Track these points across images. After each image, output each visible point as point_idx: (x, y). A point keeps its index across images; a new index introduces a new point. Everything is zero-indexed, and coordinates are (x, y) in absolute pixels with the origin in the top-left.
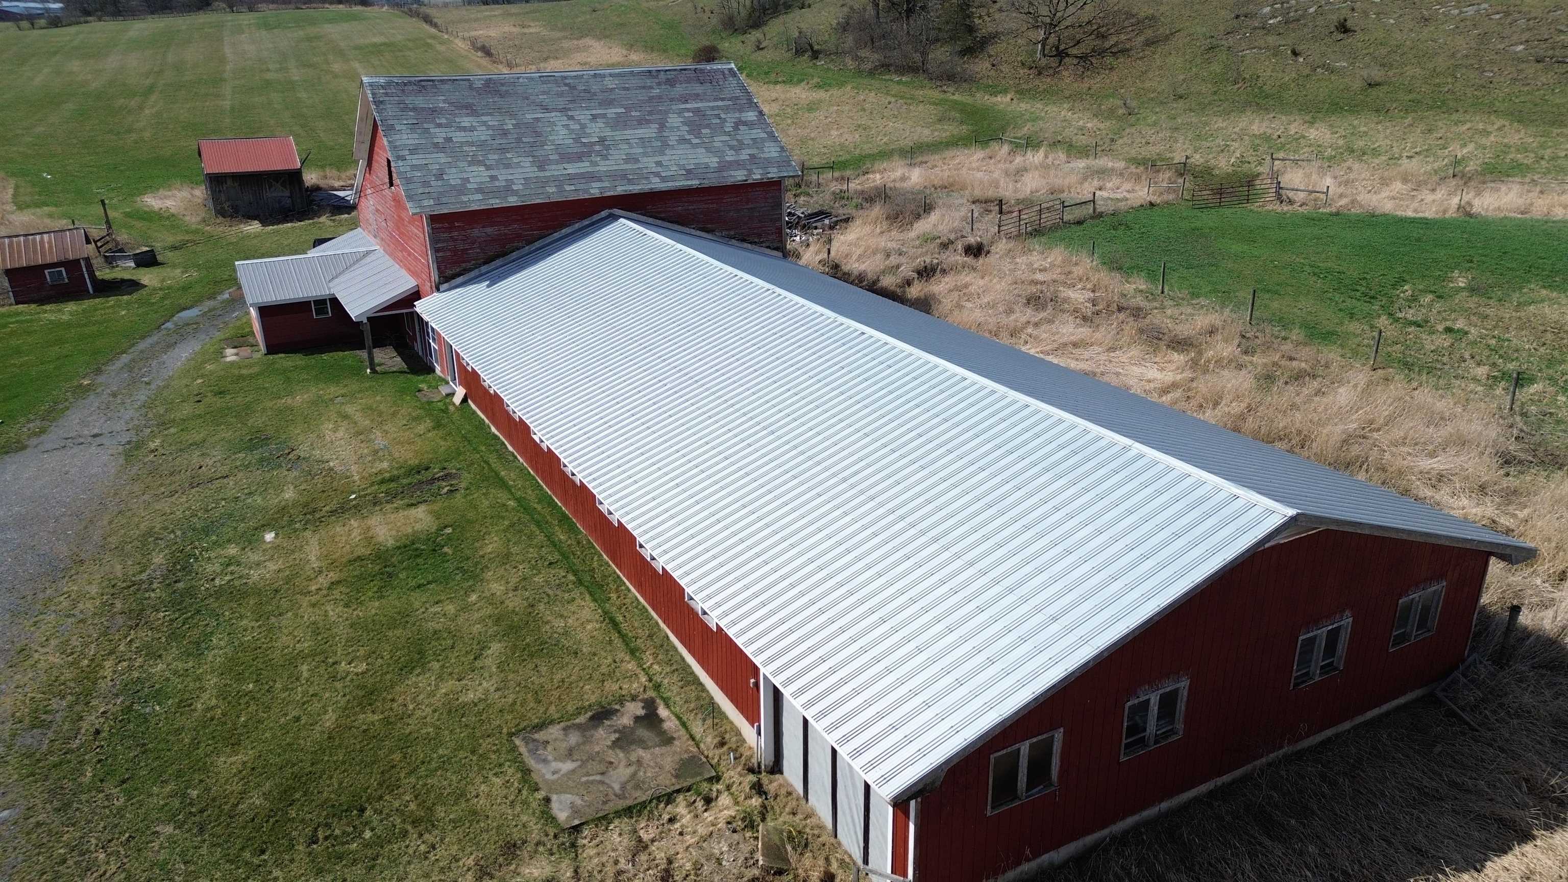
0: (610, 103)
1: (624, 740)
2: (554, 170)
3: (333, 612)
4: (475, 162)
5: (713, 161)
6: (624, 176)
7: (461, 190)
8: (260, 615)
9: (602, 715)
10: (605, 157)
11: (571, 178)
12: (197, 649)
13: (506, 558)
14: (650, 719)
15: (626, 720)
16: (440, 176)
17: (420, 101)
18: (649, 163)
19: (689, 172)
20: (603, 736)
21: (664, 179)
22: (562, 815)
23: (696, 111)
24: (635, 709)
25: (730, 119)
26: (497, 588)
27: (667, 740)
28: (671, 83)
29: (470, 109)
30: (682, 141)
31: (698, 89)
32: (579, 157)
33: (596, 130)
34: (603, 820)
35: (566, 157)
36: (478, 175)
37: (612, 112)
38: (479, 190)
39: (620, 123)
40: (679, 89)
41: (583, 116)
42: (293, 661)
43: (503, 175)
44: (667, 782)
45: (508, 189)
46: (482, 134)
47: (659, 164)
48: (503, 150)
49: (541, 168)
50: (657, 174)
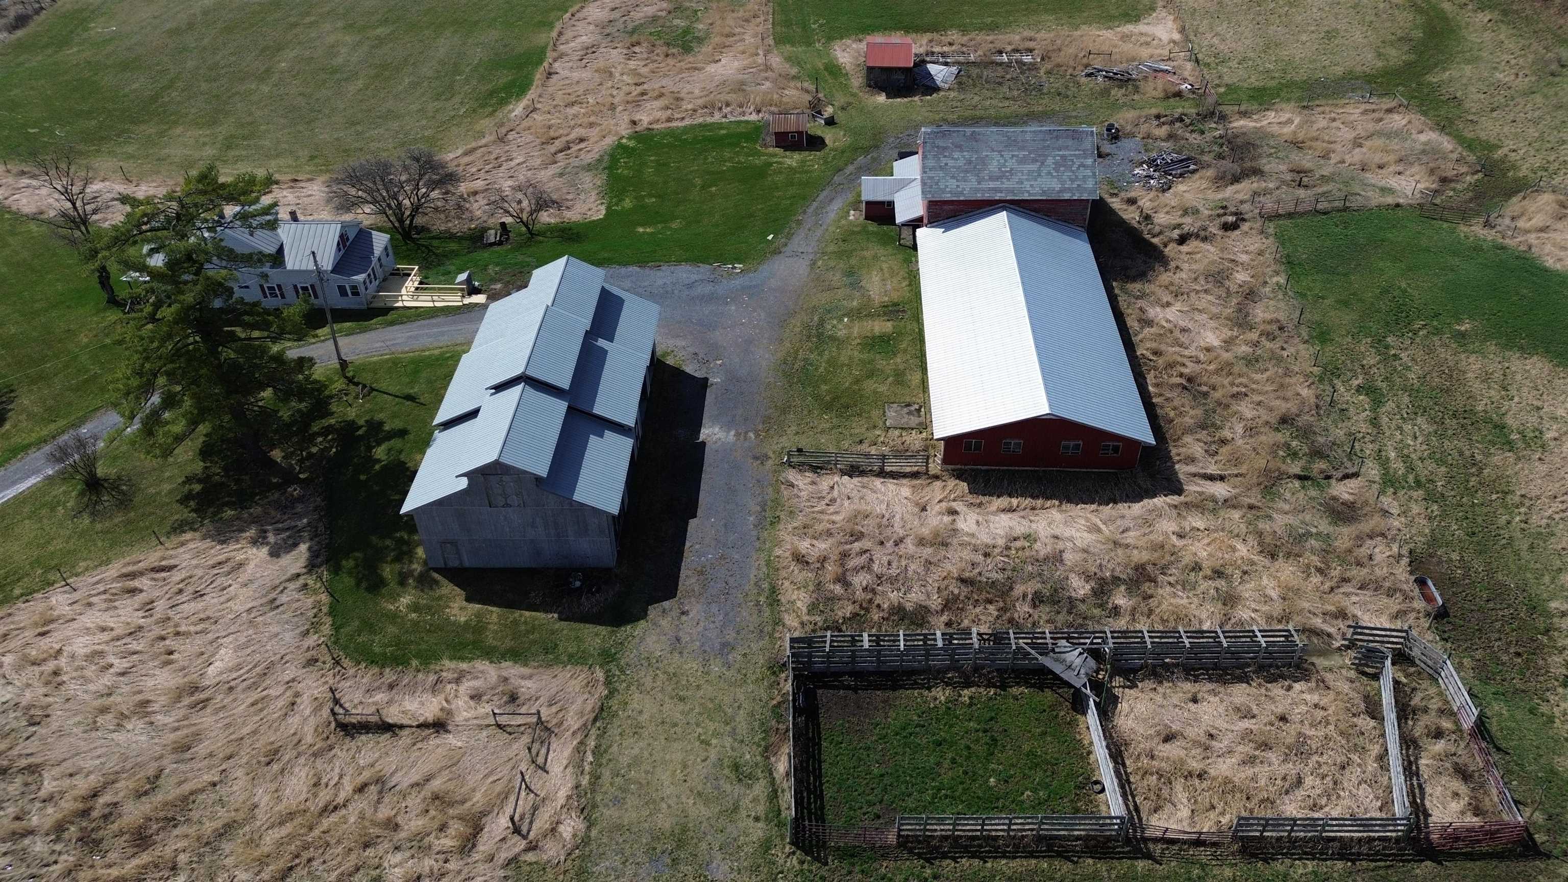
0: (1022, 148)
1: (910, 413)
2: (984, 185)
3: (856, 353)
4: (953, 177)
5: (1058, 187)
6: (1012, 191)
7: (944, 191)
8: (838, 348)
9: (909, 405)
10: (1009, 180)
11: (990, 189)
12: (821, 354)
13: (905, 351)
14: (919, 410)
15: (912, 408)
16: (937, 184)
17: (941, 143)
18: (1027, 185)
19: (1044, 192)
20: (906, 410)
21: (1030, 195)
22: (888, 424)
23: (1062, 156)
24: (917, 407)
25: (1078, 162)
26: (899, 360)
27: (920, 416)
28: (1057, 138)
29: (959, 147)
30: (1049, 173)
31: (1070, 142)
32: (997, 179)
33: (1012, 163)
34: (896, 428)
35: (991, 179)
36: (952, 184)
37: (1022, 154)
38: (950, 192)
39: (1022, 161)
40: (1060, 142)
41: (1007, 155)
42: (843, 365)
43: (962, 185)
44: (914, 425)
45: (962, 193)
46: (961, 162)
47: (1031, 186)
48: (967, 171)
49: (979, 183)
50: (1028, 192)
